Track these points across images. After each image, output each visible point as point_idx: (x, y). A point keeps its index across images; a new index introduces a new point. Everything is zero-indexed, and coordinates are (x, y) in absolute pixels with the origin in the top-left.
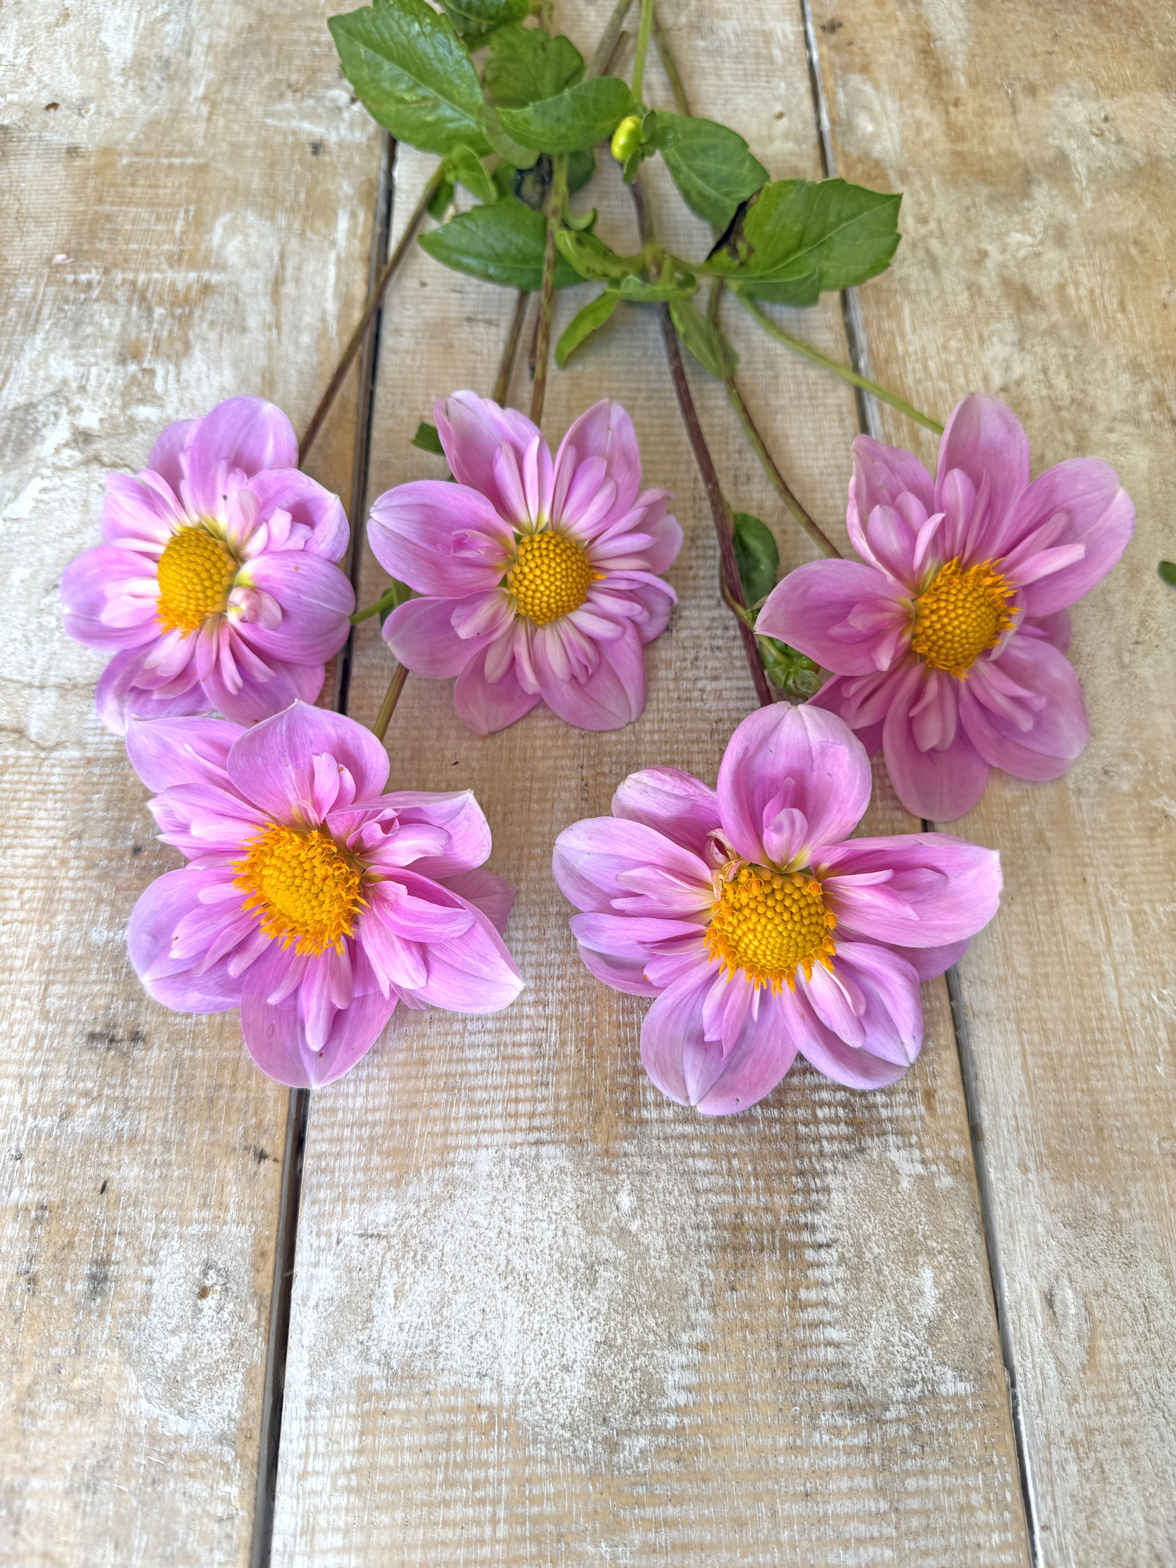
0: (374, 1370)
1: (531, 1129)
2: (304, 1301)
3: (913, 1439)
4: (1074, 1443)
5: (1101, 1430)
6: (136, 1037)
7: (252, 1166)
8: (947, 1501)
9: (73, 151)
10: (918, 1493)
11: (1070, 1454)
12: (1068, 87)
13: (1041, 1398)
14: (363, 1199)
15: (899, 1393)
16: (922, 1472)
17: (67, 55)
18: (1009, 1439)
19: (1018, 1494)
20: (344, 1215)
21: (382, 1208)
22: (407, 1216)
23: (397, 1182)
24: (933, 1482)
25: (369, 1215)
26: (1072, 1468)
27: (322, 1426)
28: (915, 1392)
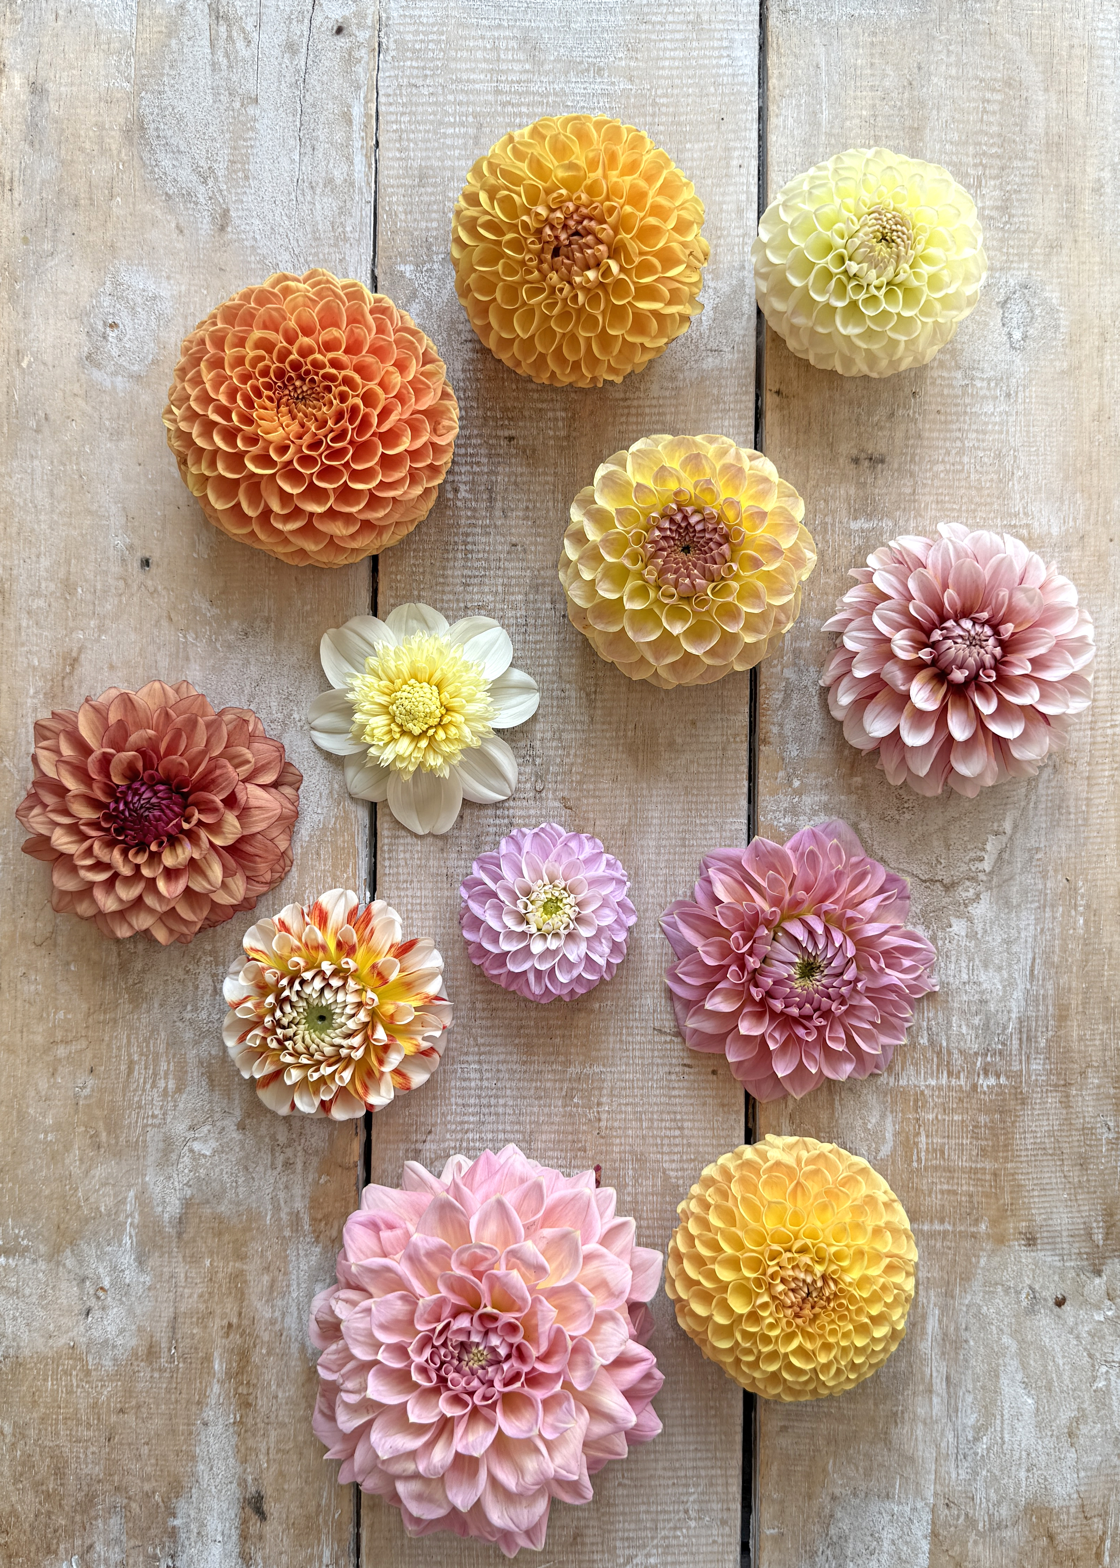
0: (712, 284)
1: (629, 407)
2: (749, 318)
3: (431, 244)
4: (346, 240)
5: (330, 246)
6: (856, 461)
7: (783, 388)
8: (418, 216)
9: (1031, 1241)
10: (432, 220)
11: (349, 235)
12: (115, 1360)
13: (360, 262)
14: (721, 370)
15: (435, 266)
16: (428, 229)
17: (1060, 1377)
18: (380, 243)
19: (379, 218)
20: (730, 361)
21: (711, 365)
22: (696, 361)
23: (703, 379)
24: (423, 225)
25: (717, 361)
26: (348, 229)
27: (737, 258)
28: (427, 266)
